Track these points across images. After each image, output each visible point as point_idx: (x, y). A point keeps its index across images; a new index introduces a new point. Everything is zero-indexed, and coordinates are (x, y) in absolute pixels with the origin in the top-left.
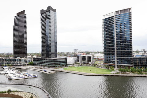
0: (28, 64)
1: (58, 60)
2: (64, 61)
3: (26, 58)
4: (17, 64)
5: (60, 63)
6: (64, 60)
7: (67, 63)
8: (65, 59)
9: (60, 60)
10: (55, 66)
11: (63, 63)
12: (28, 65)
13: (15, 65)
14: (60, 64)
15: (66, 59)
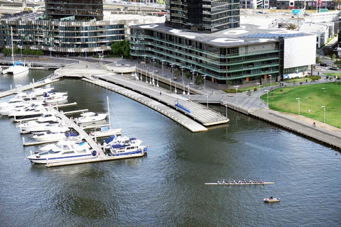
0: (109, 48)
1: (242, 53)
2: (271, 54)
3: (98, 23)
4: (61, 50)
5: (252, 64)
6: (271, 49)
7: (282, 62)
8: (277, 43)
9: (252, 52)
10: (227, 78)
11: (263, 63)
12: (106, 53)
13: (54, 54)
14: (249, 72)
15: (280, 44)
